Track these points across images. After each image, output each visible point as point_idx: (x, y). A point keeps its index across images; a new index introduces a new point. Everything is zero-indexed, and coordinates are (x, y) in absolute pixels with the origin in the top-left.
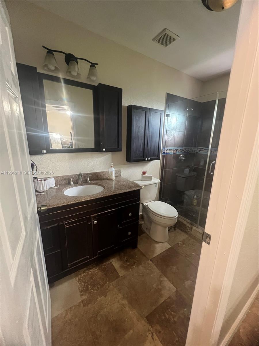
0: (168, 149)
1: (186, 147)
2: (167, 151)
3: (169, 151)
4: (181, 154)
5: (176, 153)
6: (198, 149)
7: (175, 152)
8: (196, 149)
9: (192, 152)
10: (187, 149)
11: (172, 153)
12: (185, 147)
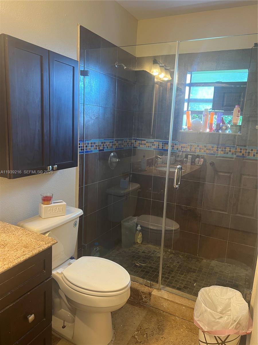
0: (90, 142)
1: (119, 139)
2: (86, 147)
3: (92, 146)
4: (111, 152)
5: (103, 150)
6: (136, 141)
7: (101, 148)
8: (133, 141)
9: (127, 146)
10: (120, 142)
11: (97, 151)
12: (117, 139)
